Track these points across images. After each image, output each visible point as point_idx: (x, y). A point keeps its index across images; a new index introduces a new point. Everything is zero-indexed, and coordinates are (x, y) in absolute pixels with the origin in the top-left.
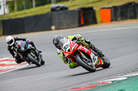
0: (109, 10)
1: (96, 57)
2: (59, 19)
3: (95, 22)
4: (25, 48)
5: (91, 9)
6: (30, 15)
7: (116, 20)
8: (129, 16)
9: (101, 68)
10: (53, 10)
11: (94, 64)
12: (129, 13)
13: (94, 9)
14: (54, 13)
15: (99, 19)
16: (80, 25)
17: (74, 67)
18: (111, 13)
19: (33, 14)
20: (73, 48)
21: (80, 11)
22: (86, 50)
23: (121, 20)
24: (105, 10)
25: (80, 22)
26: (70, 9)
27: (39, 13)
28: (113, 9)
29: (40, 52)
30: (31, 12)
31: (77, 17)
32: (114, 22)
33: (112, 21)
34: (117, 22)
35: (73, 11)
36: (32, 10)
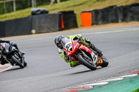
0: (90, 14)
1: (96, 56)
2: (39, 23)
3: (75, 26)
4: (10, 50)
5: (72, 12)
6: (10, 18)
7: (97, 24)
8: (110, 20)
9: (100, 67)
10: (33, 13)
11: (95, 62)
12: (110, 17)
13: (75, 12)
14: (34, 16)
15: (79, 23)
16: (61, 29)
17: (75, 66)
18: (92, 17)
19: (14, 18)
20: (75, 47)
21: (60, 15)
22: (87, 49)
23: (102, 24)
24: (86, 14)
25: (60, 25)
26: (50, 13)
27: (19, 17)
28: (94, 13)
29: (23, 54)
30: (12, 16)
31: (58, 20)
32: (94, 26)
33: (93, 24)
34: (98, 26)
35: (54, 15)
36: (12, 13)
